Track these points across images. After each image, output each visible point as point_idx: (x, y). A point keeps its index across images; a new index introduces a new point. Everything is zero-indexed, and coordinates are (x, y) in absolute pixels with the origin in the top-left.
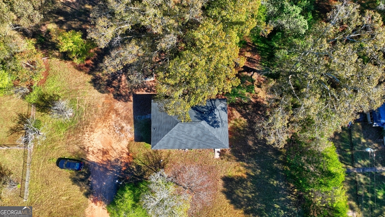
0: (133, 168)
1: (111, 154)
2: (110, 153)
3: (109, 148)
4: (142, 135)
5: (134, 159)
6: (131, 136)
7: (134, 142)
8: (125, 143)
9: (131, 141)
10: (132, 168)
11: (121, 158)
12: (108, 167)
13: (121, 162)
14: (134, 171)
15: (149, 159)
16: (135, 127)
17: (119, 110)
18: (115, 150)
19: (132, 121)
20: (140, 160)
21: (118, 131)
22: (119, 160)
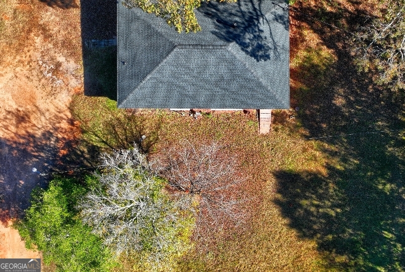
0: (83, 152)
1: (35, 122)
2: (32, 119)
3: (30, 109)
4: (101, 81)
5: (83, 132)
6: (77, 84)
7: (84, 96)
8: (63, 99)
9: (78, 94)
10: (80, 150)
11: (56, 129)
12: (29, 149)
13: (58, 140)
14: (85, 158)
15: (116, 133)
16: (85, 65)
17: (51, 27)
18: (43, 114)
19: (80, 51)
20: (96, 135)
21: (48, 72)
22: (51, 133)
